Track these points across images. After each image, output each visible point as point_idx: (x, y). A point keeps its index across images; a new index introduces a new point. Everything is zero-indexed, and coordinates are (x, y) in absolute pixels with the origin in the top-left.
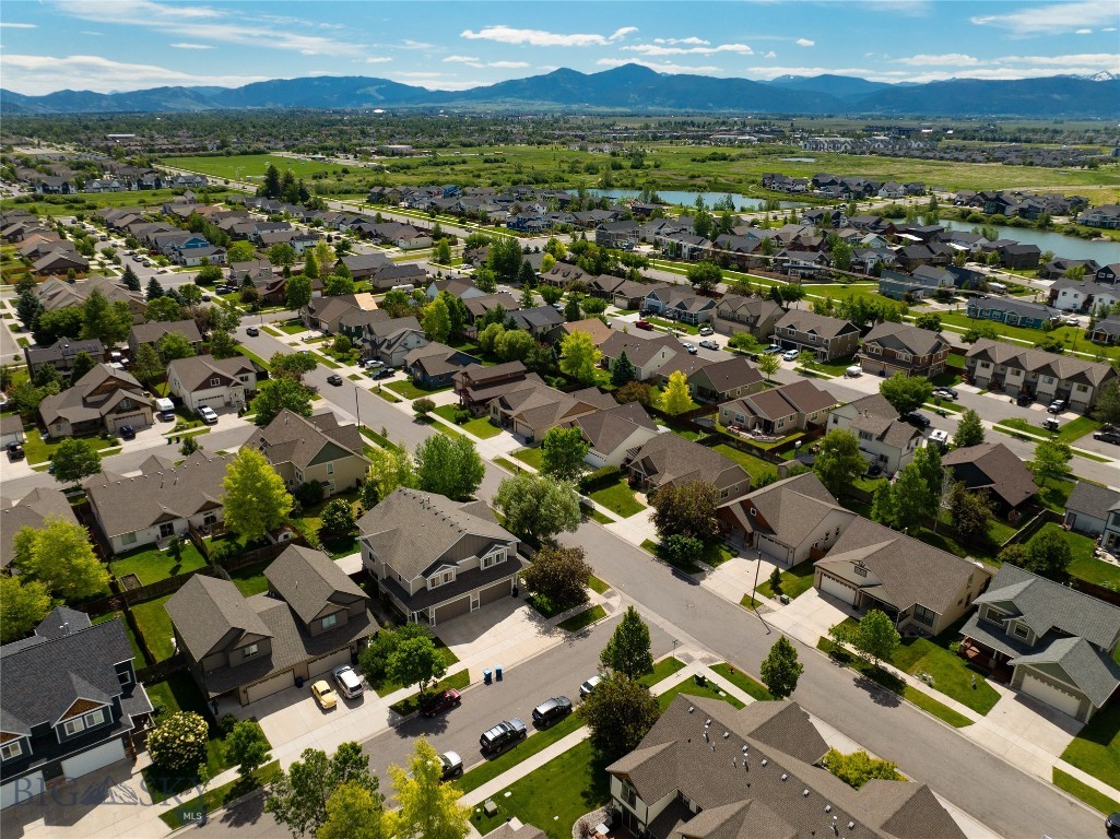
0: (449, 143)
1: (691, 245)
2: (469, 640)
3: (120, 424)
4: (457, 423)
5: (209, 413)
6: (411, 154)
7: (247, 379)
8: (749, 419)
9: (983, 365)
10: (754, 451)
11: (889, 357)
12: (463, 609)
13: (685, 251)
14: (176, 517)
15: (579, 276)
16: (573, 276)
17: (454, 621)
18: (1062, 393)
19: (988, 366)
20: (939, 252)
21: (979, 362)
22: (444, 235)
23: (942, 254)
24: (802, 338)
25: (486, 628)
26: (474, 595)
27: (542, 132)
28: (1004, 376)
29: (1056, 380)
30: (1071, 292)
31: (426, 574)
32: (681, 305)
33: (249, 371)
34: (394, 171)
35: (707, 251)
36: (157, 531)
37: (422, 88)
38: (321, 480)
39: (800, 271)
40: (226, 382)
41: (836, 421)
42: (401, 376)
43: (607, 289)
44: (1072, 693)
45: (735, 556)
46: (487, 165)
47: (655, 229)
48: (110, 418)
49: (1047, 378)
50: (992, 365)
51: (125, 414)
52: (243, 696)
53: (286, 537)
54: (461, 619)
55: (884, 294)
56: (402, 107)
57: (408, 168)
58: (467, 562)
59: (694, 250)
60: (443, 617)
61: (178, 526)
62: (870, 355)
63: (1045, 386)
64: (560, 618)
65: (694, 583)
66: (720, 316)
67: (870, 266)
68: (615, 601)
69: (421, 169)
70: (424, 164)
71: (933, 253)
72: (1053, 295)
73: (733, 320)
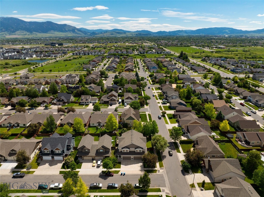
0: (237, 46)
2: (126, 165)
3: (111, 103)
4: (169, 119)
5: (125, 104)
6: (224, 48)
7: (136, 99)
8: (243, 139)
10: (237, 148)
12: (129, 158)
14: (101, 123)
15: (234, 87)
17: (127, 160)
22: (211, 71)
25: (131, 164)
26: (132, 157)
31: (122, 148)
32: (257, 101)
33: (137, 97)
34: (216, 53)
36: (98, 124)
37: (241, 30)
38: (128, 123)
40: (131, 99)
42: (168, 105)
45: (201, 173)
46: (244, 52)
48: (109, 101)
51: (112, 101)
52: (83, 158)
53: (114, 132)
54: (128, 160)
56: (234, 35)
57: (220, 52)
58: (132, 149)
60: (124, 158)
61: (101, 124)
64: (146, 169)
65: (184, 175)
68: (161, 171)
70: (225, 51)
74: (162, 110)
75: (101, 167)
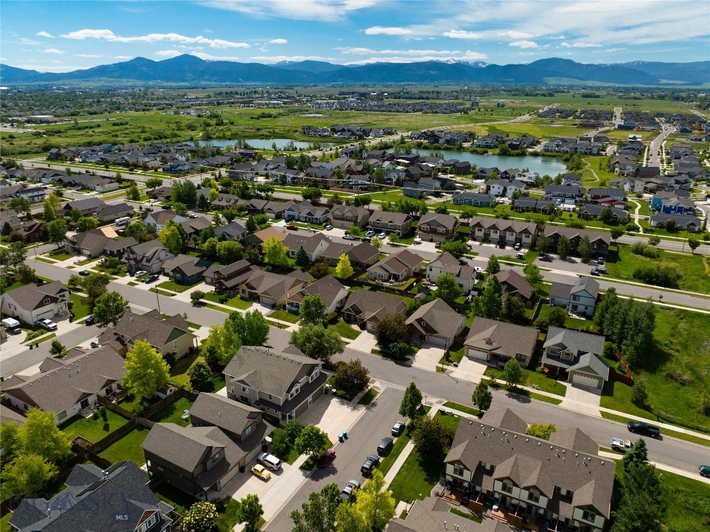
1: (291, 176)
2: (317, 423)
4: (222, 303)
5: (50, 323)
6: (55, 122)
7: (64, 296)
8: (385, 275)
9: (479, 230)
10: (397, 292)
11: (434, 231)
13: (289, 179)
14: (90, 394)
15: (237, 201)
16: (233, 201)
17: (303, 414)
18: (519, 240)
19: (481, 230)
20: (426, 170)
21: (477, 229)
23: (427, 171)
24: (385, 226)
26: (309, 398)
27: (141, 102)
28: (489, 234)
29: (514, 234)
30: (496, 186)
31: (288, 391)
32: (309, 214)
33: (65, 291)
35: (301, 178)
36: (79, 406)
37: (34, 71)
39: (360, 186)
40: (54, 300)
41: (431, 270)
42: (163, 279)
43: (259, 207)
44: (595, 377)
45: (420, 348)
47: (264, 167)
49: (510, 233)
50: (483, 230)
52: (218, 485)
53: (171, 391)
54: (306, 412)
55: (407, 195)
58: (304, 380)
59: (294, 178)
60: (297, 414)
61: (91, 400)
62: (423, 231)
63: (510, 237)
64: (356, 399)
65: (410, 366)
66: (335, 218)
67: (394, 180)
69: (70, 133)
71: (423, 170)
72: (488, 188)
73: (343, 219)
74: (173, 295)
75: (284, 465)
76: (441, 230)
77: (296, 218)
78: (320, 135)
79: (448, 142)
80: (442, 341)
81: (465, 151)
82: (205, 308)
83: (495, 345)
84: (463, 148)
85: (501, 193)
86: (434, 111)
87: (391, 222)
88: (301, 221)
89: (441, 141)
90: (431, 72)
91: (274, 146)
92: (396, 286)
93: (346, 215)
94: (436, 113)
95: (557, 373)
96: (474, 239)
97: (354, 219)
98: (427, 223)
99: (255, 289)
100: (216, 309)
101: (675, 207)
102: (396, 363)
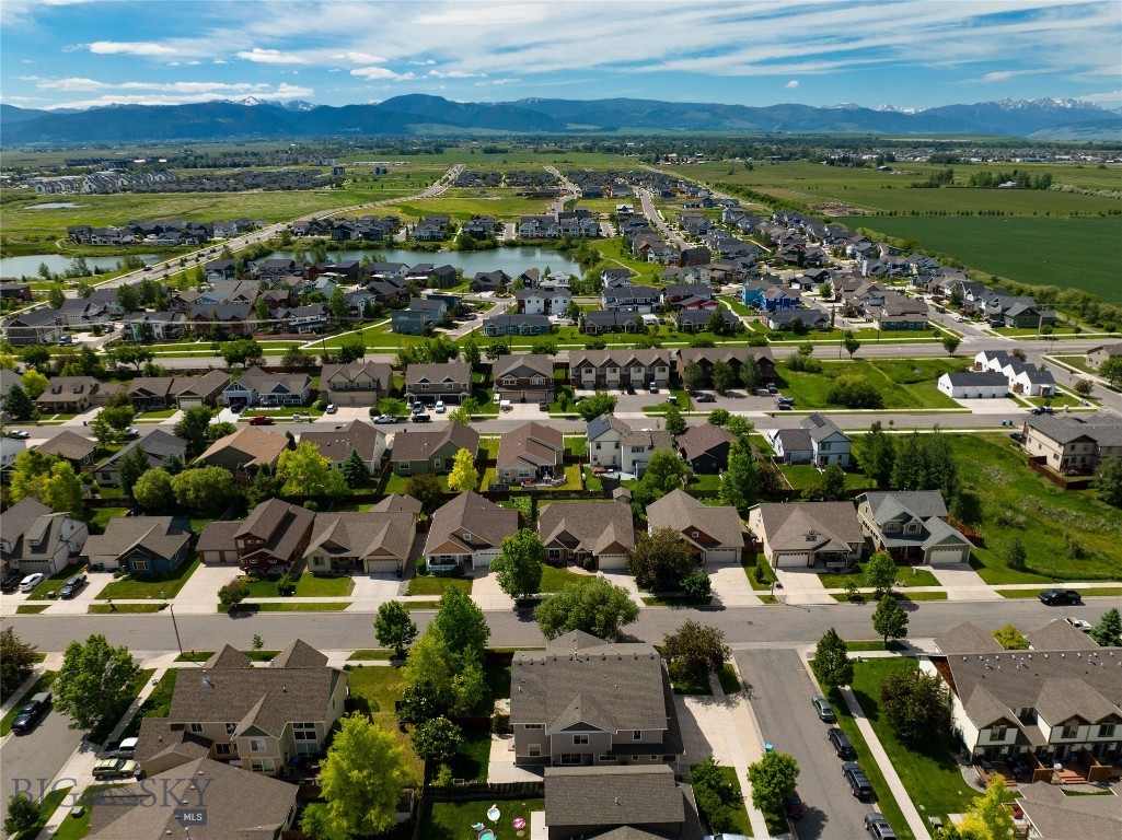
1: (164, 323)
4: (290, 595)
9: (587, 372)
11: (524, 385)
13: (158, 331)
15: (95, 389)
16: (88, 390)
19: (590, 371)
21: (583, 370)
24: (438, 389)
25: (699, 733)
28: (604, 376)
29: (643, 369)
35: (183, 325)
39: (310, 327)
41: (599, 447)
43: (161, 393)
44: (956, 548)
47: (82, 313)
49: (636, 369)
50: (594, 370)
59: (168, 328)
62: (508, 387)
63: (637, 376)
64: (717, 688)
65: (720, 609)
66: (335, 389)
67: (362, 309)
72: (521, 304)
73: (352, 390)
74: (163, 607)
76: (536, 380)
77: (250, 401)
78: (116, 242)
79: (367, 235)
80: (729, 555)
81: (398, 249)
82: (260, 613)
83: (820, 540)
84: (397, 244)
85: (543, 309)
86: (286, 185)
87: (448, 380)
88: (264, 406)
89: (355, 235)
90: (220, 120)
91: (44, 271)
92: (558, 485)
93: (356, 381)
94: (289, 188)
95: (906, 556)
96: (582, 387)
97: (374, 385)
98: (511, 373)
99: (347, 551)
100: (290, 610)
101: (781, 300)
102: (701, 610)
